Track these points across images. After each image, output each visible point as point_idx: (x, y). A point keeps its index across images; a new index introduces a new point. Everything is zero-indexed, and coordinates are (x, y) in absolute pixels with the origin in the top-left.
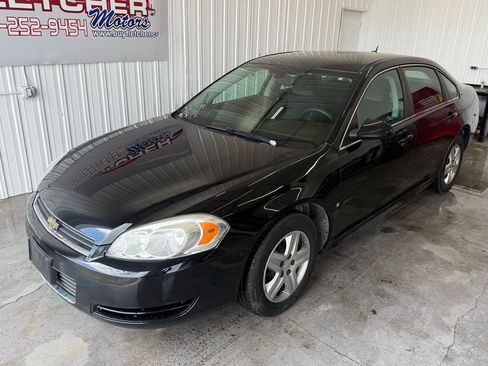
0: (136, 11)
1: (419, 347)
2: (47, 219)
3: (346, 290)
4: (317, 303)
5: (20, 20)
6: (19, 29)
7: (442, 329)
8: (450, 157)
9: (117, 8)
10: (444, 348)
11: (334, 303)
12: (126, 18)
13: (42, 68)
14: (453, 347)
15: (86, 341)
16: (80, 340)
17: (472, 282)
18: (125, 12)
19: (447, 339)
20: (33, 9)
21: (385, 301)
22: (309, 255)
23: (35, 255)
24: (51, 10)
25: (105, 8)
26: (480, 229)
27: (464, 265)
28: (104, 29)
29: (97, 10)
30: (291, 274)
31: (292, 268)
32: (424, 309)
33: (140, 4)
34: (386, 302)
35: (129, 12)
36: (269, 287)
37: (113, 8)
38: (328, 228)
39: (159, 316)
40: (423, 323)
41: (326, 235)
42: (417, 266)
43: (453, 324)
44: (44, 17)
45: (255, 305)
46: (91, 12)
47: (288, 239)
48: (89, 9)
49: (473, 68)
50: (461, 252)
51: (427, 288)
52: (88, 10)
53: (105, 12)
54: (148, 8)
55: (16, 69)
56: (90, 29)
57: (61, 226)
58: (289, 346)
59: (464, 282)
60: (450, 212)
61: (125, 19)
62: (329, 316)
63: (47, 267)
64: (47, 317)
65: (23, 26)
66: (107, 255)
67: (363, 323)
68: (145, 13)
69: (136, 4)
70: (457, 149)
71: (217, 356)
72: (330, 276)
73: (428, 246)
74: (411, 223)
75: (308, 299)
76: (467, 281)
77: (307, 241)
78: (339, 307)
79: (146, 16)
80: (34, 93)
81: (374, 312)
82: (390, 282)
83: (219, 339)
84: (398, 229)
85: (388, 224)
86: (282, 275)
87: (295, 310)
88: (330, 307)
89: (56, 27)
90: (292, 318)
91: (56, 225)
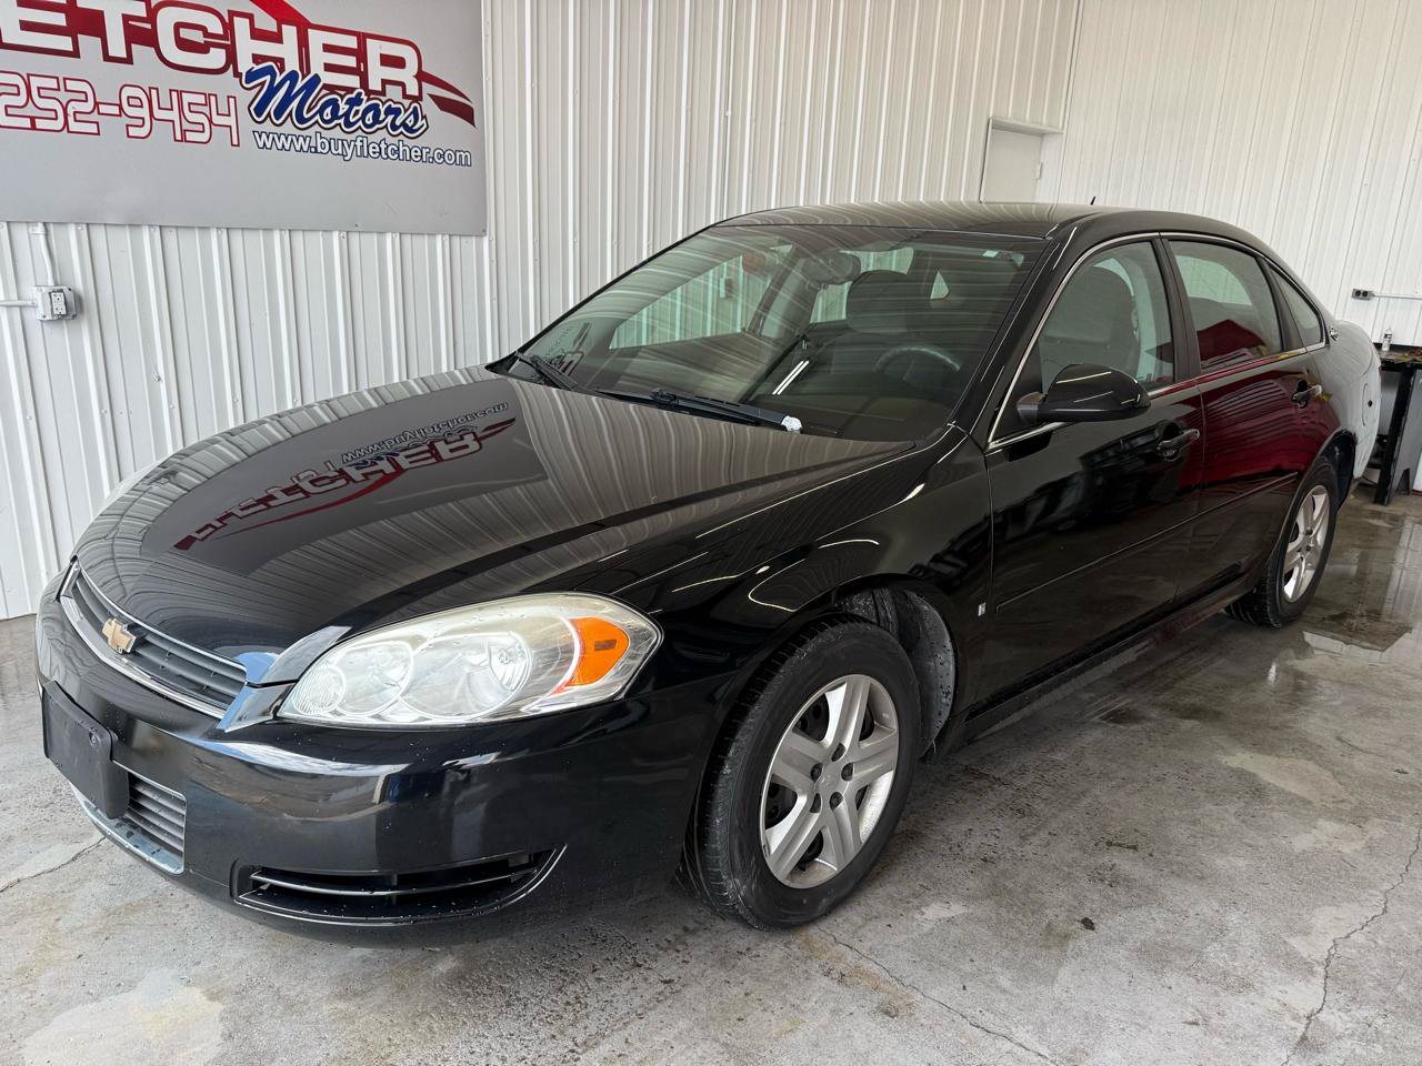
0: (385, 82)
1: (1221, 1014)
2: (98, 627)
3: (1002, 865)
4: (919, 898)
5: (35, 83)
6: (30, 110)
7: (1290, 967)
8: (1300, 520)
9: (329, 68)
10: (1296, 1018)
11: (969, 899)
12: (357, 101)
13: (99, 234)
14: (1322, 1016)
15: (213, 997)
16: (197, 995)
17: (1370, 848)
18: (353, 81)
19: (1305, 995)
20: (75, 53)
21: (1120, 895)
22: (893, 755)
23: (62, 734)
24: (129, 60)
25: (292, 64)
26: (1388, 716)
27: (1346, 807)
28: (288, 128)
29: (269, 71)
30: (842, 806)
31: (847, 789)
32: (1233, 918)
33: (398, 62)
34: (1124, 899)
35: (364, 83)
36: (776, 836)
37: (317, 68)
38: (950, 681)
39: (442, 901)
40: (1233, 952)
41: (944, 704)
42: (1210, 807)
43: (1321, 955)
44: (108, 79)
45: (736, 887)
46: (251, 76)
47: (836, 699)
48: (245, 64)
49: (1359, 294)
50: (1335, 775)
51: (1241, 863)
52: (243, 69)
53: (293, 77)
54: (422, 76)
55: (21, 232)
56: (248, 124)
57: (142, 642)
58: (834, 1012)
59: (1346, 849)
60: (1299, 675)
61: (352, 103)
62: (955, 932)
63: (99, 766)
64: (96, 934)
65: (40, 103)
66: (284, 712)
67: (1054, 951)
68: (413, 90)
69: (388, 61)
70: (1321, 500)
71: (618, 1038)
72: (955, 829)
73: (1242, 759)
74: (1187, 700)
75: (891, 889)
76: (1358, 846)
77: (889, 713)
78: (984, 909)
79: (418, 99)
80: (74, 309)
81: (1088, 924)
82: (1135, 848)
83: (625, 992)
84: (1154, 713)
85: (1122, 702)
86: (814, 806)
87: (850, 916)
88: (957, 909)
89: (145, 112)
90: (844, 937)
91: (127, 640)
